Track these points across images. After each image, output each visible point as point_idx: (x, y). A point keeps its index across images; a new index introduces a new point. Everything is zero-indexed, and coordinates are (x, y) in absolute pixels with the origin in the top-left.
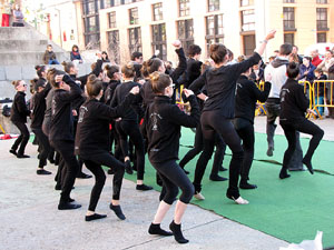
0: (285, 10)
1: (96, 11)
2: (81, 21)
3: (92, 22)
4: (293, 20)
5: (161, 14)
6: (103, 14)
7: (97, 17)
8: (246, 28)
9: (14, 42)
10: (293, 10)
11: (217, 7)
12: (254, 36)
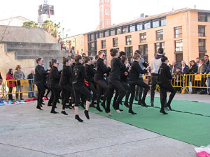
0: (200, 40)
1: (95, 39)
2: (87, 44)
3: (93, 45)
4: (204, 46)
5: (130, 42)
6: (99, 41)
7: (96, 43)
8: (177, 50)
9: (52, 51)
10: (204, 40)
11: (162, 39)
12: (182, 54)
